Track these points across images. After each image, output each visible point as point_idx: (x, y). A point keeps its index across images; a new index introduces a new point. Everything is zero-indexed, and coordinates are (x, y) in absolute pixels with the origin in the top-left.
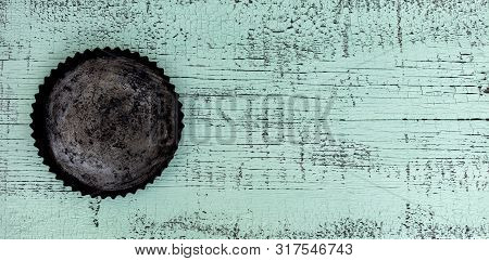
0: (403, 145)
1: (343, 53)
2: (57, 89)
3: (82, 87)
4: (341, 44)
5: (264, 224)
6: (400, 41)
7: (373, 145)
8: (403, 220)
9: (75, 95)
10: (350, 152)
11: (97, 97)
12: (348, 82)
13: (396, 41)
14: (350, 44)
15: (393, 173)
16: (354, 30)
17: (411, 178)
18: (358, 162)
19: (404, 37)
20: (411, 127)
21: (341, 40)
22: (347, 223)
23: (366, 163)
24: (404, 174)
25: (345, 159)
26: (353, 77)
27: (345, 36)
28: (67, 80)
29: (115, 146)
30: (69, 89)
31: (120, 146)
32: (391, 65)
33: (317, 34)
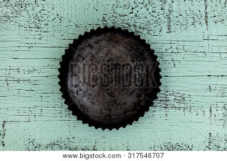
0: (208, 93)
1: (168, 31)
2: (84, 44)
3: (100, 48)
4: (166, 24)
5: (113, 146)
6: (207, 22)
7: (187, 93)
8: (207, 144)
9: (94, 52)
10: (172, 98)
11: (107, 58)
12: (170, 51)
13: (203, 22)
14: (172, 24)
15: (200, 112)
16: (175, 14)
17: (213, 116)
18: (177, 105)
19: (209, 19)
20: (213, 81)
21: (166, 21)
22: (169, 146)
23: (182, 105)
24: (208, 113)
25: (168, 103)
26: (174, 46)
27: (169, 18)
28: (92, 41)
29: (108, 94)
30: (92, 47)
31: (111, 95)
32: (201, 38)
33: (149, 18)
